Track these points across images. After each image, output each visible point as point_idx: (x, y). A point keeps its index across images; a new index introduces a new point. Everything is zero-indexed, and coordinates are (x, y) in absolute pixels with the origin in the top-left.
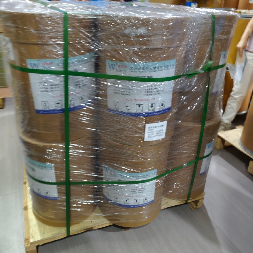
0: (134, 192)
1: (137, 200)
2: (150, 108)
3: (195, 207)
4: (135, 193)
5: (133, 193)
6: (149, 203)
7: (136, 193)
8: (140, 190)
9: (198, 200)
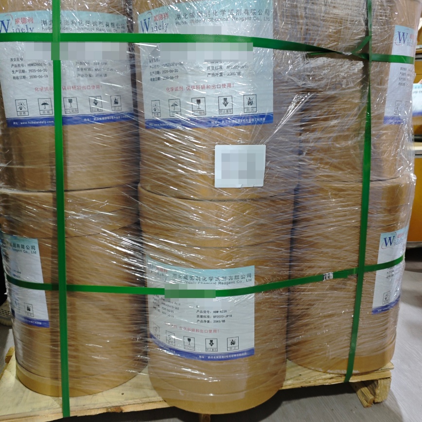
0: (203, 319)
1: (211, 341)
2: (223, 107)
3: (371, 397)
4: (205, 321)
5: (202, 321)
6: (243, 354)
7: (208, 322)
8: (216, 314)
9: (377, 380)
